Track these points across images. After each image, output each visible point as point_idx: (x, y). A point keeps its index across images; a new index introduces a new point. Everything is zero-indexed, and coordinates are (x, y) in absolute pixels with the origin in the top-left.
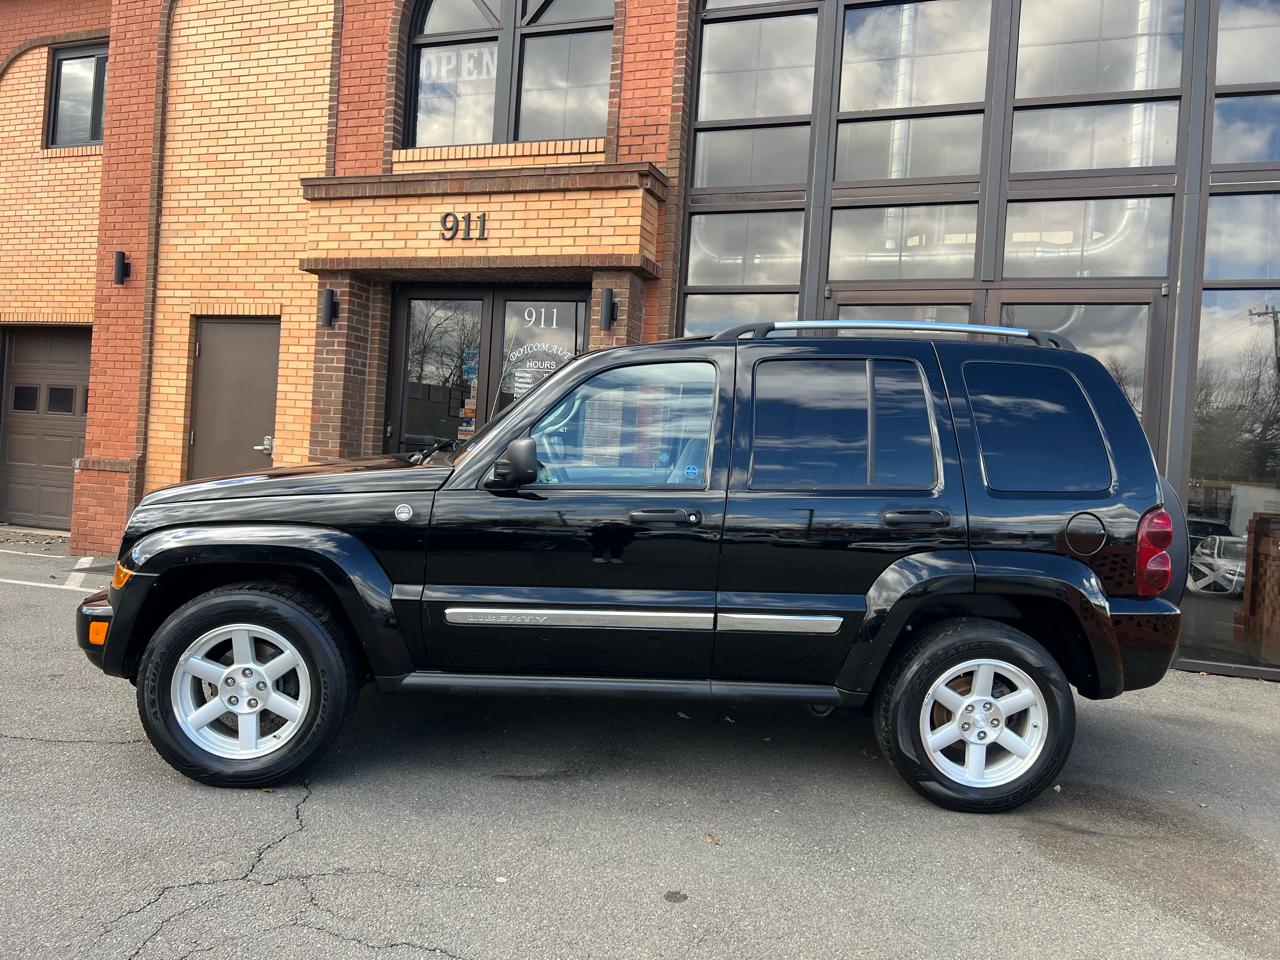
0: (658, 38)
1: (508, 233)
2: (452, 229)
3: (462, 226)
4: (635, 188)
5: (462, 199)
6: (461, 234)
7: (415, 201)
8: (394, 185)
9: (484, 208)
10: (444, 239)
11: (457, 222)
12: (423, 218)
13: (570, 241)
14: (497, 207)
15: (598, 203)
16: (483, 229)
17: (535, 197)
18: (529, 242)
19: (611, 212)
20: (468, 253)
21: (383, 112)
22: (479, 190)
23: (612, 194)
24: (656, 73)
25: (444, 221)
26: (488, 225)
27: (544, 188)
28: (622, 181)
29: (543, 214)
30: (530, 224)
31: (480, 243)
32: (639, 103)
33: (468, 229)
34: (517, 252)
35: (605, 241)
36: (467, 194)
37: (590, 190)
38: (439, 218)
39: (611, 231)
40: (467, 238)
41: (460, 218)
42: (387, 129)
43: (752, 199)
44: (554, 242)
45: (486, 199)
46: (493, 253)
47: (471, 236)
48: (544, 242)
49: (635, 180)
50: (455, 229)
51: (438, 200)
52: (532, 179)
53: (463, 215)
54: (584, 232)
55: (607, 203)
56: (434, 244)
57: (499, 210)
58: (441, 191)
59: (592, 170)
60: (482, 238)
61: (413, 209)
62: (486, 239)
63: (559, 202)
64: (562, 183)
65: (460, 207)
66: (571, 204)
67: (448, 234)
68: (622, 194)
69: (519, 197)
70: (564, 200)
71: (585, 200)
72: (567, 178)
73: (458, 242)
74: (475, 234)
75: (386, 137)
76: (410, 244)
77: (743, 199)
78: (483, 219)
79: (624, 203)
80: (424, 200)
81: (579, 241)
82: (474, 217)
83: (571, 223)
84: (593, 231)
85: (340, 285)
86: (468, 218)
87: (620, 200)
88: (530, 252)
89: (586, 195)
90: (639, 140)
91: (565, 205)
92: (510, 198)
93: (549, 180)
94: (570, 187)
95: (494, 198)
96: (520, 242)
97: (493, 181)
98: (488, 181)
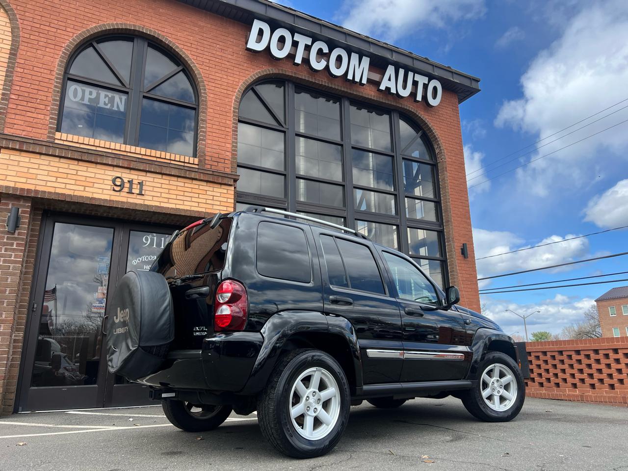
0: (224, 121)
1: (159, 195)
2: (118, 185)
3: (127, 185)
4: (231, 185)
5: (128, 171)
6: (126, 190)
7: (94, 165)
8: (79, 153)
9: (143, 178)
10: (114, 190)
11: (123, 182)
12: (98, 176)
13: (196, 204)
14: (151, 180)
15: (211, 189)
16: (141, 189)
17: (175, 179)
18: (171, 201)
19: (219, 195)
20: (131, 200)
21: (49, 109)
22: (142, 169)
23: (219, 186)
24: (223, 136)
25: (114, 181)
26: (144, 188)
27: (183, 175)
28: (226, 181)
29: (179, 188)
30: (171, 192)
31: (139, 197)
32: (215, 147)
33: (131, 188)
34: (163, 205)
35: (215, 207)
36: (131, 169)
37: (207, 181)
38: (110, 178)
39: (218, 203)
40: (130, 192)
41: (126, 180)
42: (52, 118)
43: (265, 201)
44: (186, 203)
45: (144, 174)
46: (147, 203)
47: (133, 192)
48: (181, 202)
49: (232, 182)
50: (122, 186)
51: (111, 168)
52: (177, 170)
53: (128, 180)
54: (204, 201)
55: (215, 190)
56: (105, 192)
57: (152, 182)
58: (115, 164)
59: (211, 173)
60: (141, 194)
61: (90, 170)
62: (143, 195)
63: (189, 184)
64: (193, 175)
65: (127, 175)
66: (197, 187)
67: (117, 189)
68: (223, 187)
69: (164, 177)
70: (192, 183)
71: (204, 186)
72: (197, 173)
73: (122, 194)
74: (136, 191)
75: (51, 123)
76: (87, 189)
77: (261, 200)
78: (141, 184)
79: (225, 191)
80: (99, 166)
81: (201, 205)
82: (135, 182)
83: (197, 195)
84: (208, 202)
85: (24, 206)
86: (131, 182)
87: (223, 190)
88: (173, 206)
89: (205, 184)
90: (216, 164)
91: (192, 186)
92: (160, 176)
93: (186, 173)
94: (197, 178)
95: (149, 174)
96: (166, 200)
97: (151, 165)
98: (148, 165)
